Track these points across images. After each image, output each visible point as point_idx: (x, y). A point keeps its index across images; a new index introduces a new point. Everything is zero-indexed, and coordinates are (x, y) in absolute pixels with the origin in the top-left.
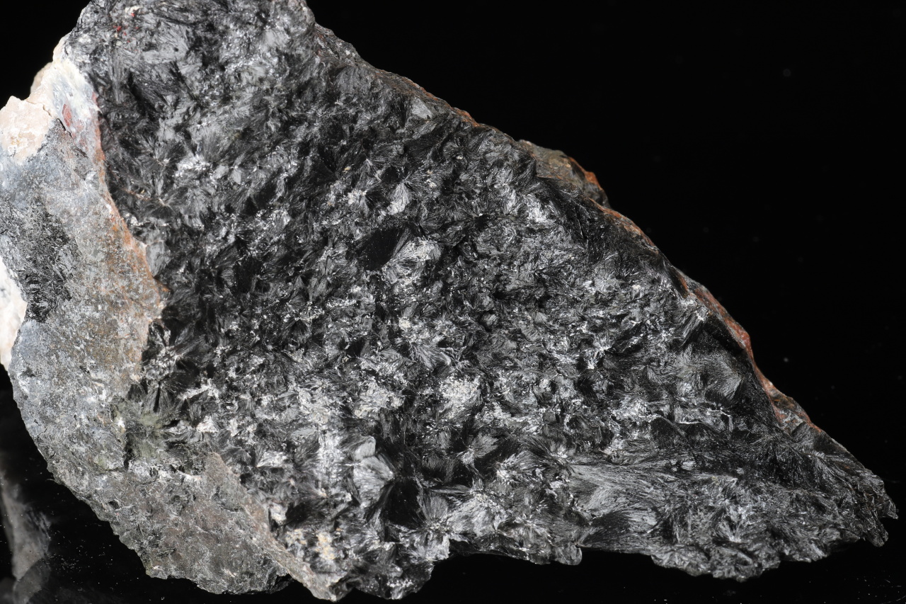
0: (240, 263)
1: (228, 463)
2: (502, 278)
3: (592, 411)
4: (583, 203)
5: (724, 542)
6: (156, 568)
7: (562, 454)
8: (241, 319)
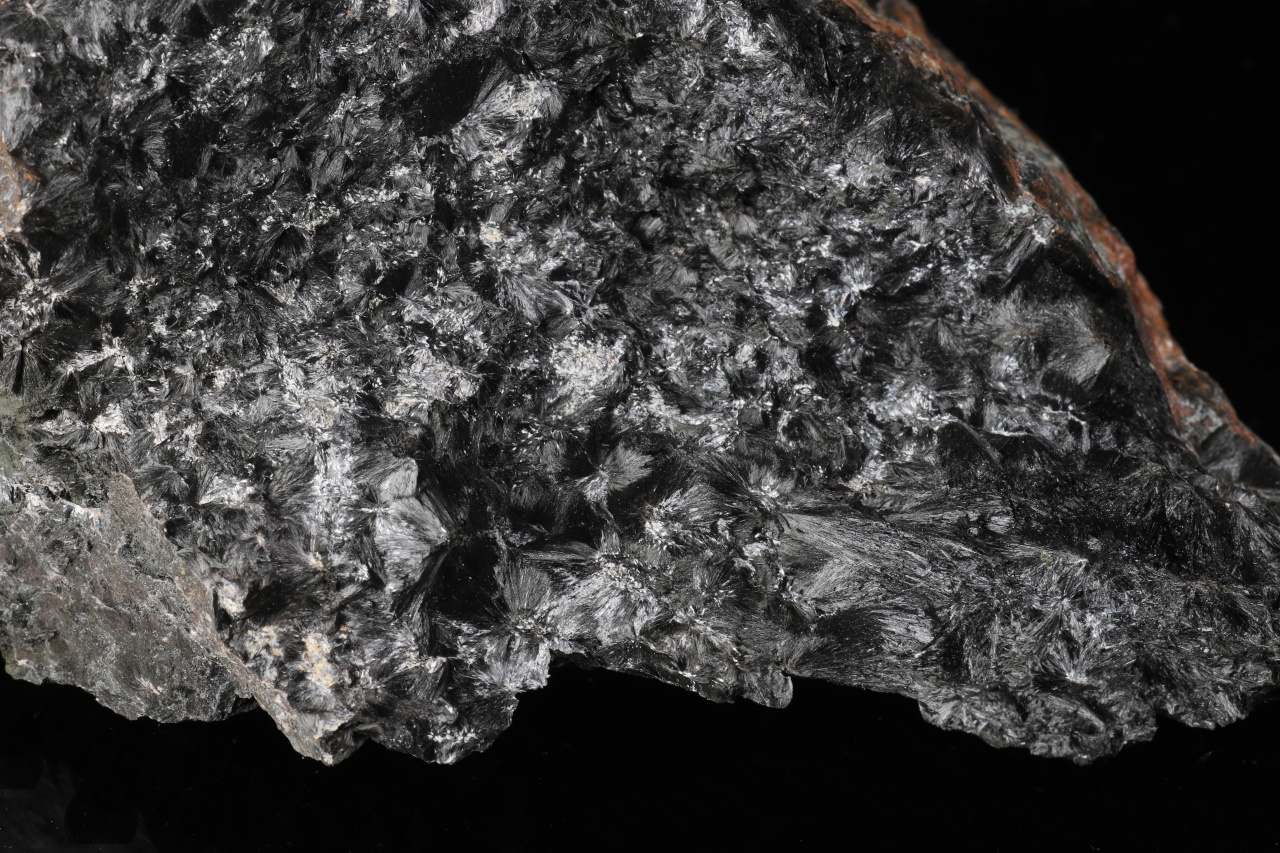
0: (178, 125)
1: (144, 496)
2: (676, 152)
3: (831, 406)
4: (833, 15)
5: (1055, 684)
6: (22, 662)
7: (769, 489)
8: (179, 227)
